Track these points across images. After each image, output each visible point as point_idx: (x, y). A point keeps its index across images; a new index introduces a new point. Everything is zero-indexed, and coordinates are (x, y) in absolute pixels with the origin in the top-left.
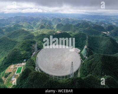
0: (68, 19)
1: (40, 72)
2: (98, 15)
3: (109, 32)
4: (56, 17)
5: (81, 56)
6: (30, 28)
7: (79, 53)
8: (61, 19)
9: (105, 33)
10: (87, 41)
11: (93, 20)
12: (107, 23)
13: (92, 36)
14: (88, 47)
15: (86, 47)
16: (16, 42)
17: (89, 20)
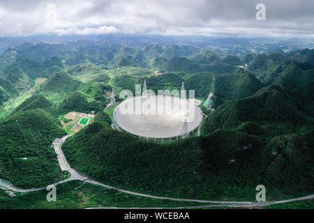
0: (177, 47)
1: (119, 130)
2: (231, 38)
3: (246, 65)
4: (153, 43)
5: (203, 109)
6: (103, 63)
7: (199, 106)
8: (163, 48)
9: (242, 67)
10: (213, 86)
11: (224, 47)
12: (245, 50)
13: (221, 76)
14: (215, 94)
15: (211, 95)
16: (80, 83)
17: (217, 48)
